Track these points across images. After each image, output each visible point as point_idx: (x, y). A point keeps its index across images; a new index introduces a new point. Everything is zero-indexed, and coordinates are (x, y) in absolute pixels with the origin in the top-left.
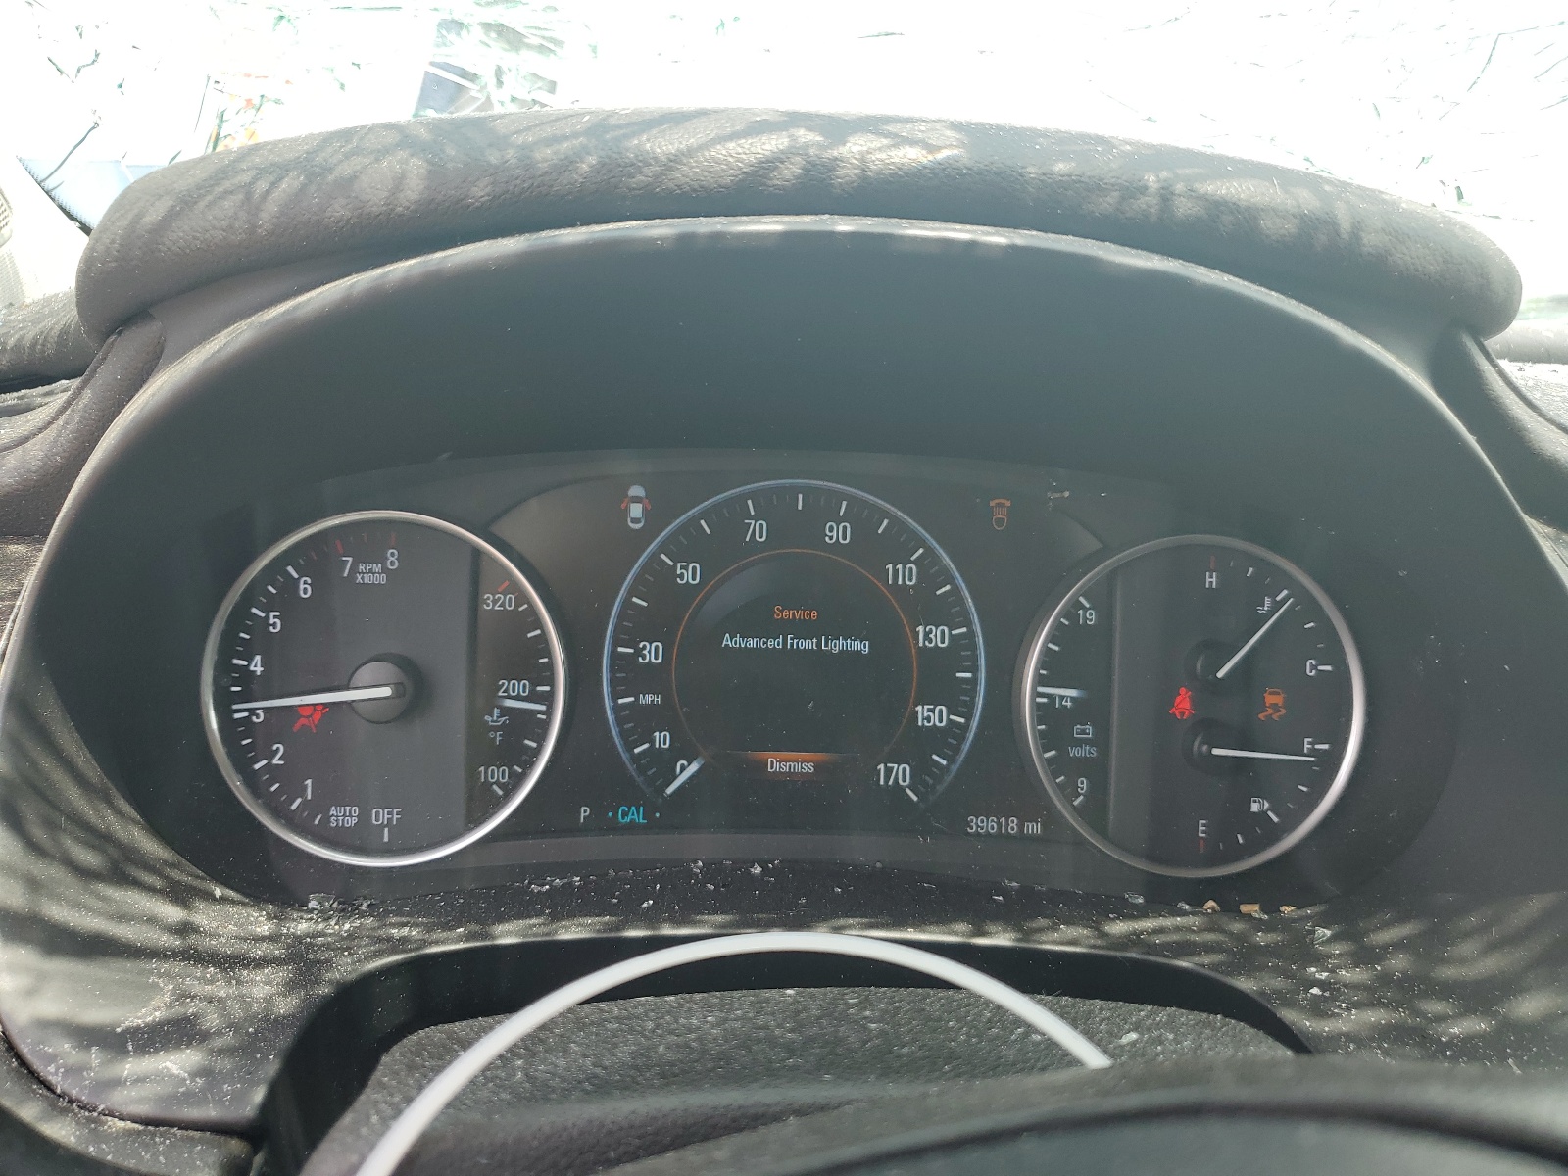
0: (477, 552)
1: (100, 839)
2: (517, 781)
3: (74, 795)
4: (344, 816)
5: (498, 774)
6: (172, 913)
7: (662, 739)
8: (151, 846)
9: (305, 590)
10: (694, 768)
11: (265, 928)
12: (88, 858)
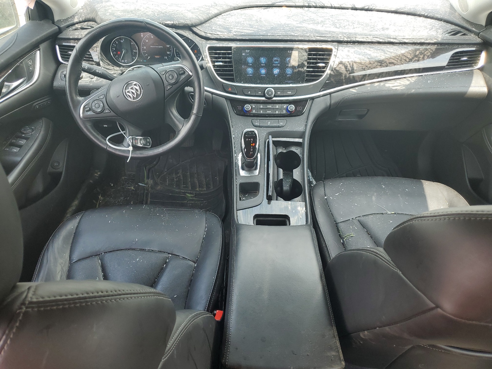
0: (130, 40)
1: (107, 63)
2: (136, 58)
3: (105, 60)
4: (123, 61)
5: (134, 58)
6: (113, 68)
7: (147, 55)
8: (111, 64)
9: (117, 43)
10: (149, 57)
11: (118, 69)
12: (107, 64)
